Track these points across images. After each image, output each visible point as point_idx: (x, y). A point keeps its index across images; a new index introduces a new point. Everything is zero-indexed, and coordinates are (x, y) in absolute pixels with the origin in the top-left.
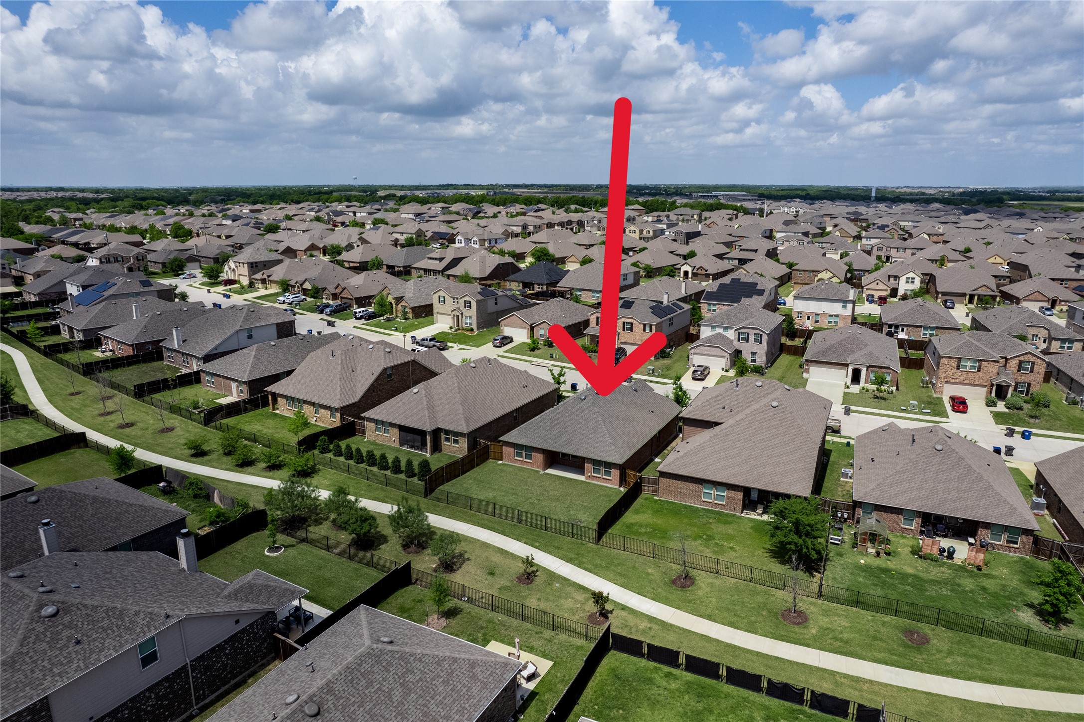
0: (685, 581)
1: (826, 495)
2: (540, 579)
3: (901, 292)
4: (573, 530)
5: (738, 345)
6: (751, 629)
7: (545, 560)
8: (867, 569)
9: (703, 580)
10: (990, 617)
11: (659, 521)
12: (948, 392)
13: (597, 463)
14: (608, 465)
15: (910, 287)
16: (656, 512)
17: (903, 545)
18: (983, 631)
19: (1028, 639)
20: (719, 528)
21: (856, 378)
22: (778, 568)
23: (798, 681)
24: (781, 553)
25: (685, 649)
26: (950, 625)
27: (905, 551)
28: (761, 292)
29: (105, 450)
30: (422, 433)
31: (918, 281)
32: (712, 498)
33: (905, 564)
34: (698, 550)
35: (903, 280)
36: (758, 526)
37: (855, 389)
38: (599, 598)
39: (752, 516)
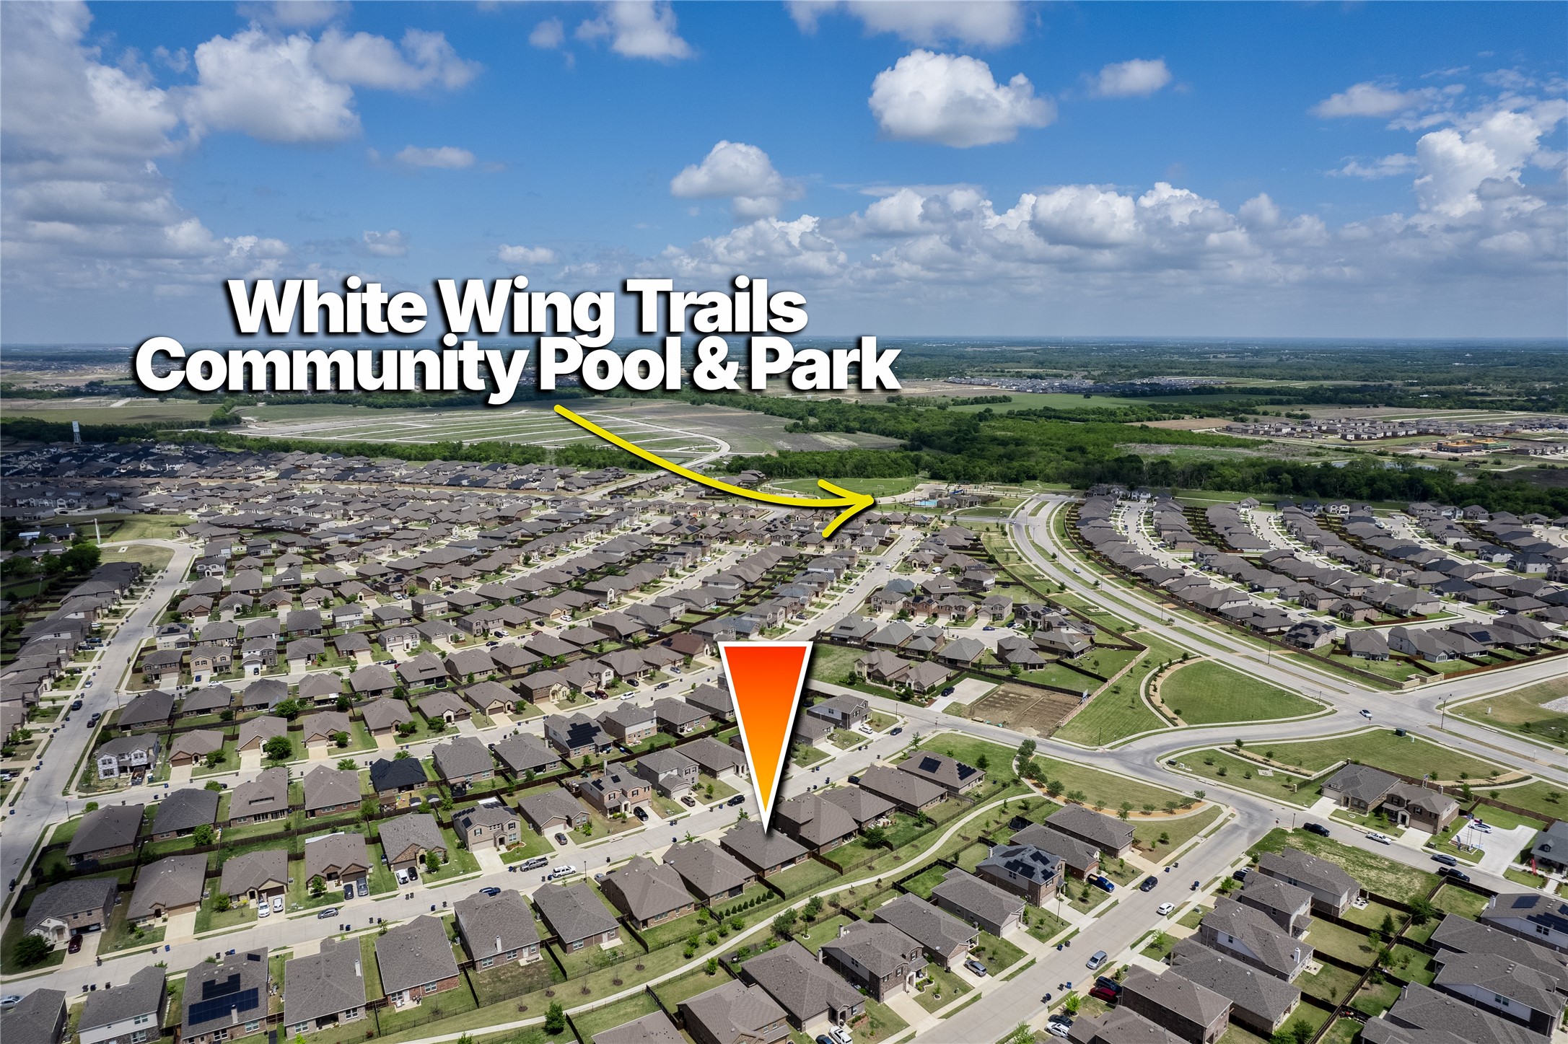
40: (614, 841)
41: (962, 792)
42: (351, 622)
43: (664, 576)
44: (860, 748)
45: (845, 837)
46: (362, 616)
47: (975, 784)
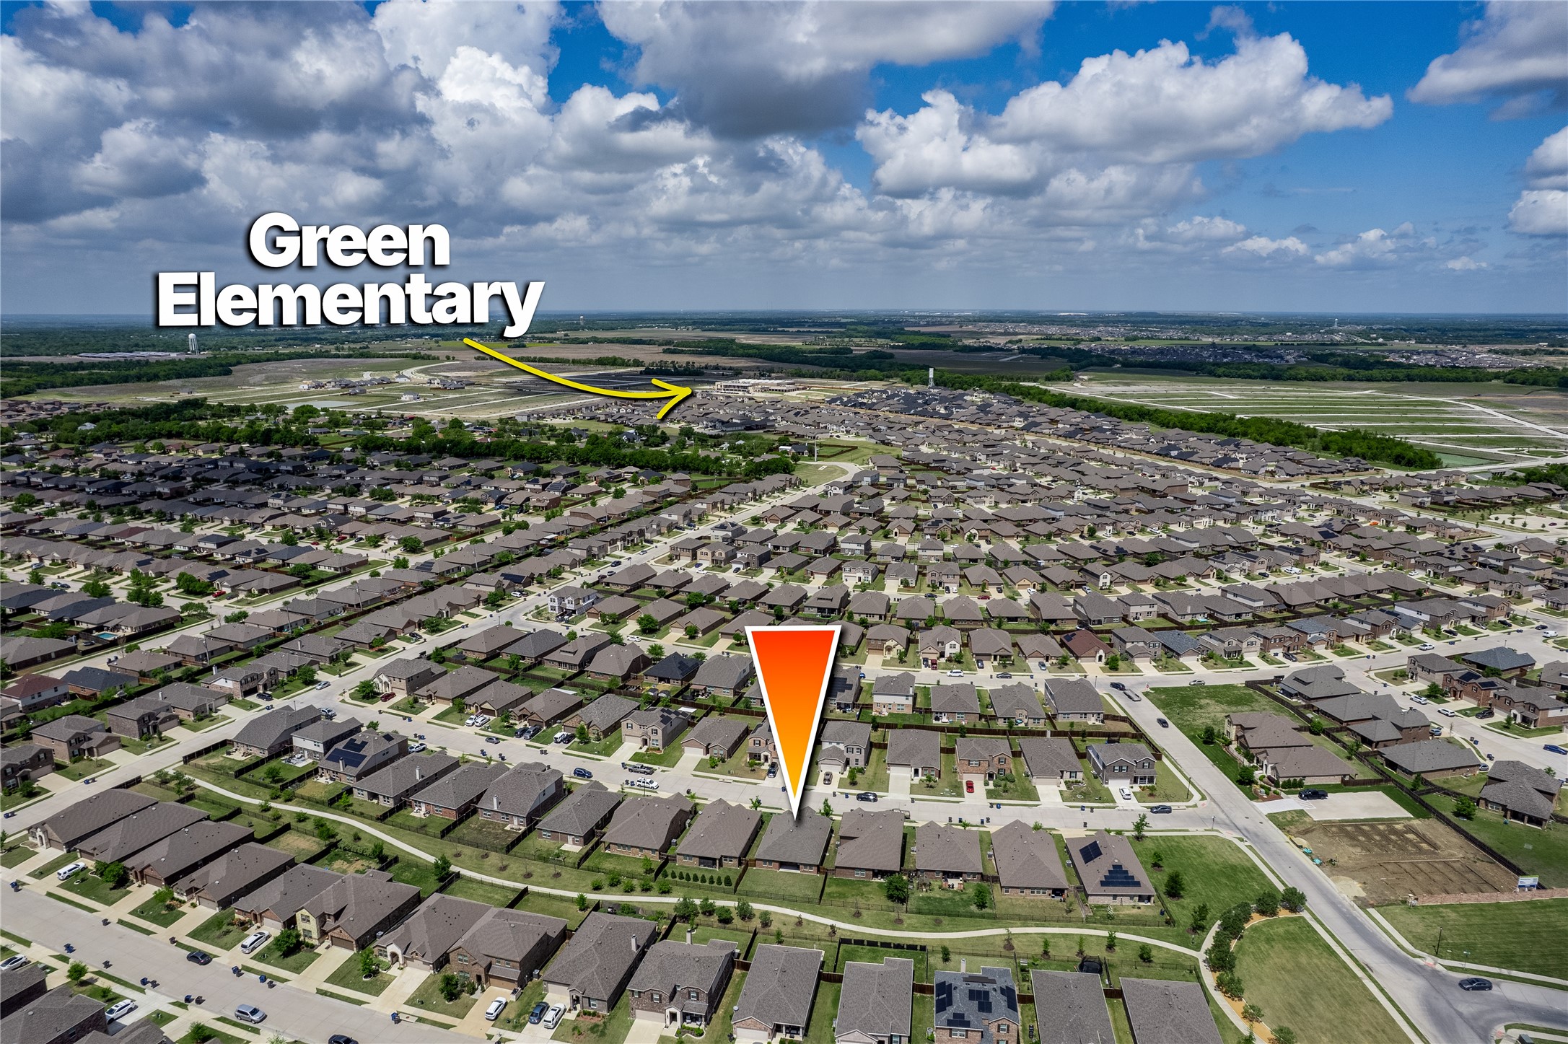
0: (858, 914)
1: (905, 867)
2: (804, 923)
3: (947, 655)
4: (809, 901)
5: (847, 755)
6: (885, 928)
7: (805, 916)
8: (923, 899)
9: (864, 913)
10: (962, 910)
11: (840, 889)
12: (966, 778)
13: (806, 865)
14: (811, 866)
15: (953, 651)
16: (837, 885)
17: (936, 884)
18: (959, 915)
19: (972, 915)
20: (865, 889)
21: (916, 772)
22: (890, 904)
23: (902, 942)
24: (891, 897)
25: (866, 939)
26: (949, 915)
27: (936, 888)
28: (850, 687)
29: (571, 900)
30: (714, 860)
31: (958, 646)
32: (859, 875)
33: (937, 894)
34: (861, 901)
35: (948, 646)
36: (880, 885)
37: (917, 780)
38: (832, 927)
39: (877, 880)
40: (723, 781)
41: (1092, 901)
42: (853, 550)
43: (1208, 576)
44: (1083, 808)
45: (877, 873)
46: (940, 553)
47: (1127, 901)
